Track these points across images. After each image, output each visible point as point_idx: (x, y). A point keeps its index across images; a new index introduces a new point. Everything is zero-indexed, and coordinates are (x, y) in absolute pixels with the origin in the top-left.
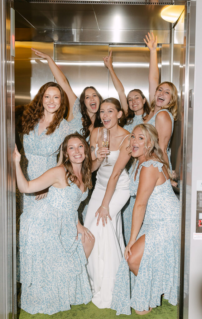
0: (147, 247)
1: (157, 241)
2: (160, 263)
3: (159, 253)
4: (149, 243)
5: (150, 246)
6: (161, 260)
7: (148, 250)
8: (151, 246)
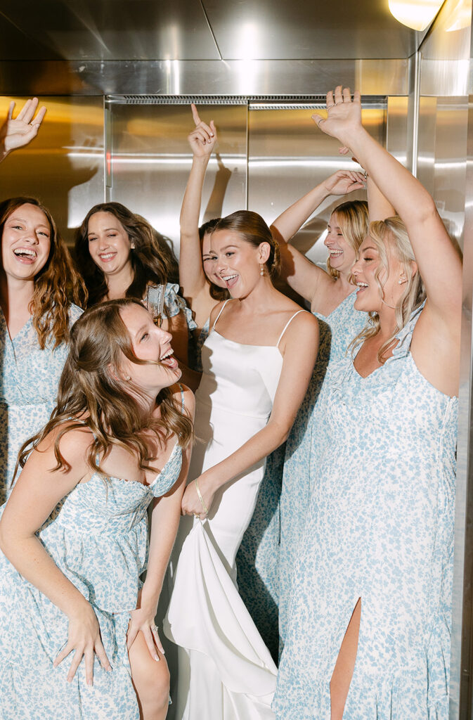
0: (366, 649)
1: (399, 629)
2: (407, 701)
3: (406, 668)
4: (371, 637)
5: (376, 646)
6: (409, 690)
7: (368, 659)
8: (379, 646)
